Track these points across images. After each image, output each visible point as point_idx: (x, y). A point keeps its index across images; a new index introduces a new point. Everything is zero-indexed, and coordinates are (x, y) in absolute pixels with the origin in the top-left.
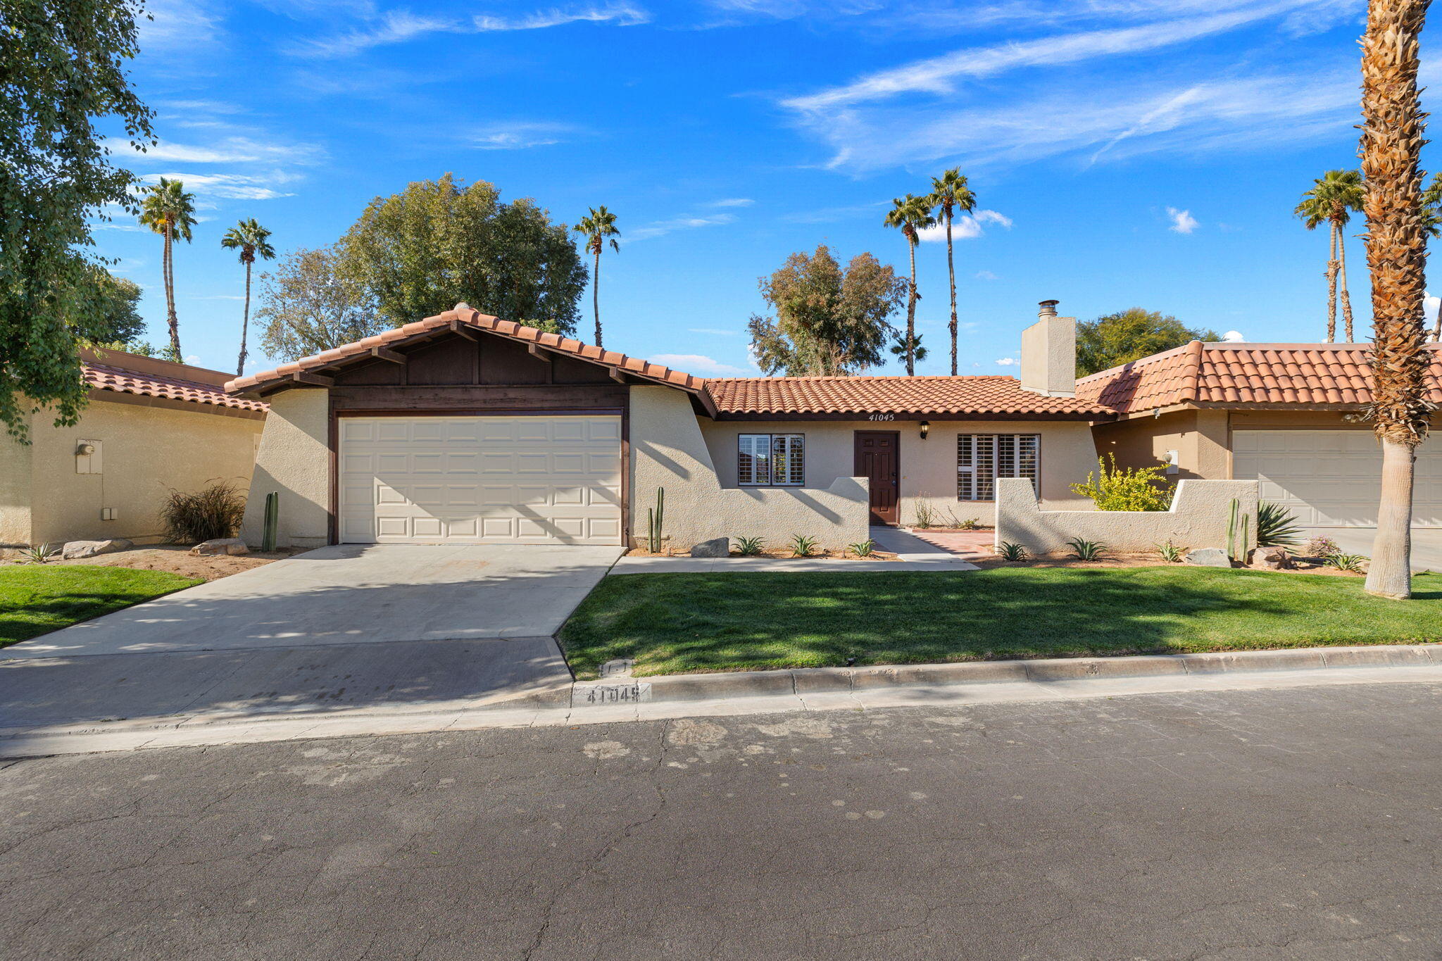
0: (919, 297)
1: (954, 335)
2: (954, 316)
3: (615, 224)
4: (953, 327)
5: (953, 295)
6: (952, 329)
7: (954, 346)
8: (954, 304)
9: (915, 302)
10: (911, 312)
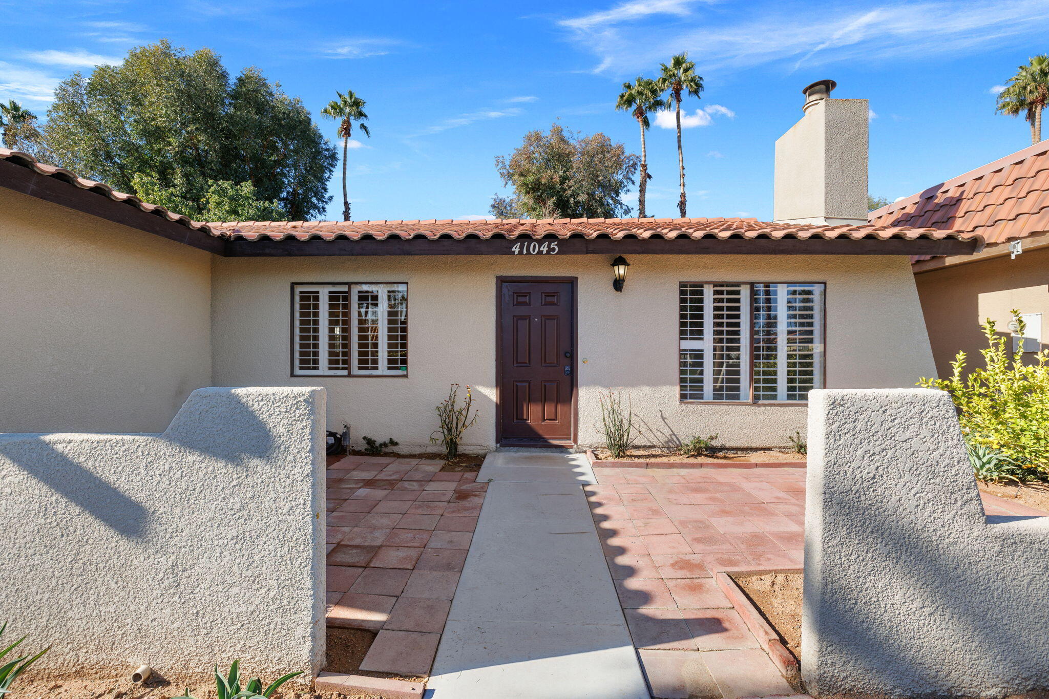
0: (649, 176)
2: (683, 196)
3: (365, 110)
8: (682, 184)
9: (645, 181)
10: (643, 191)
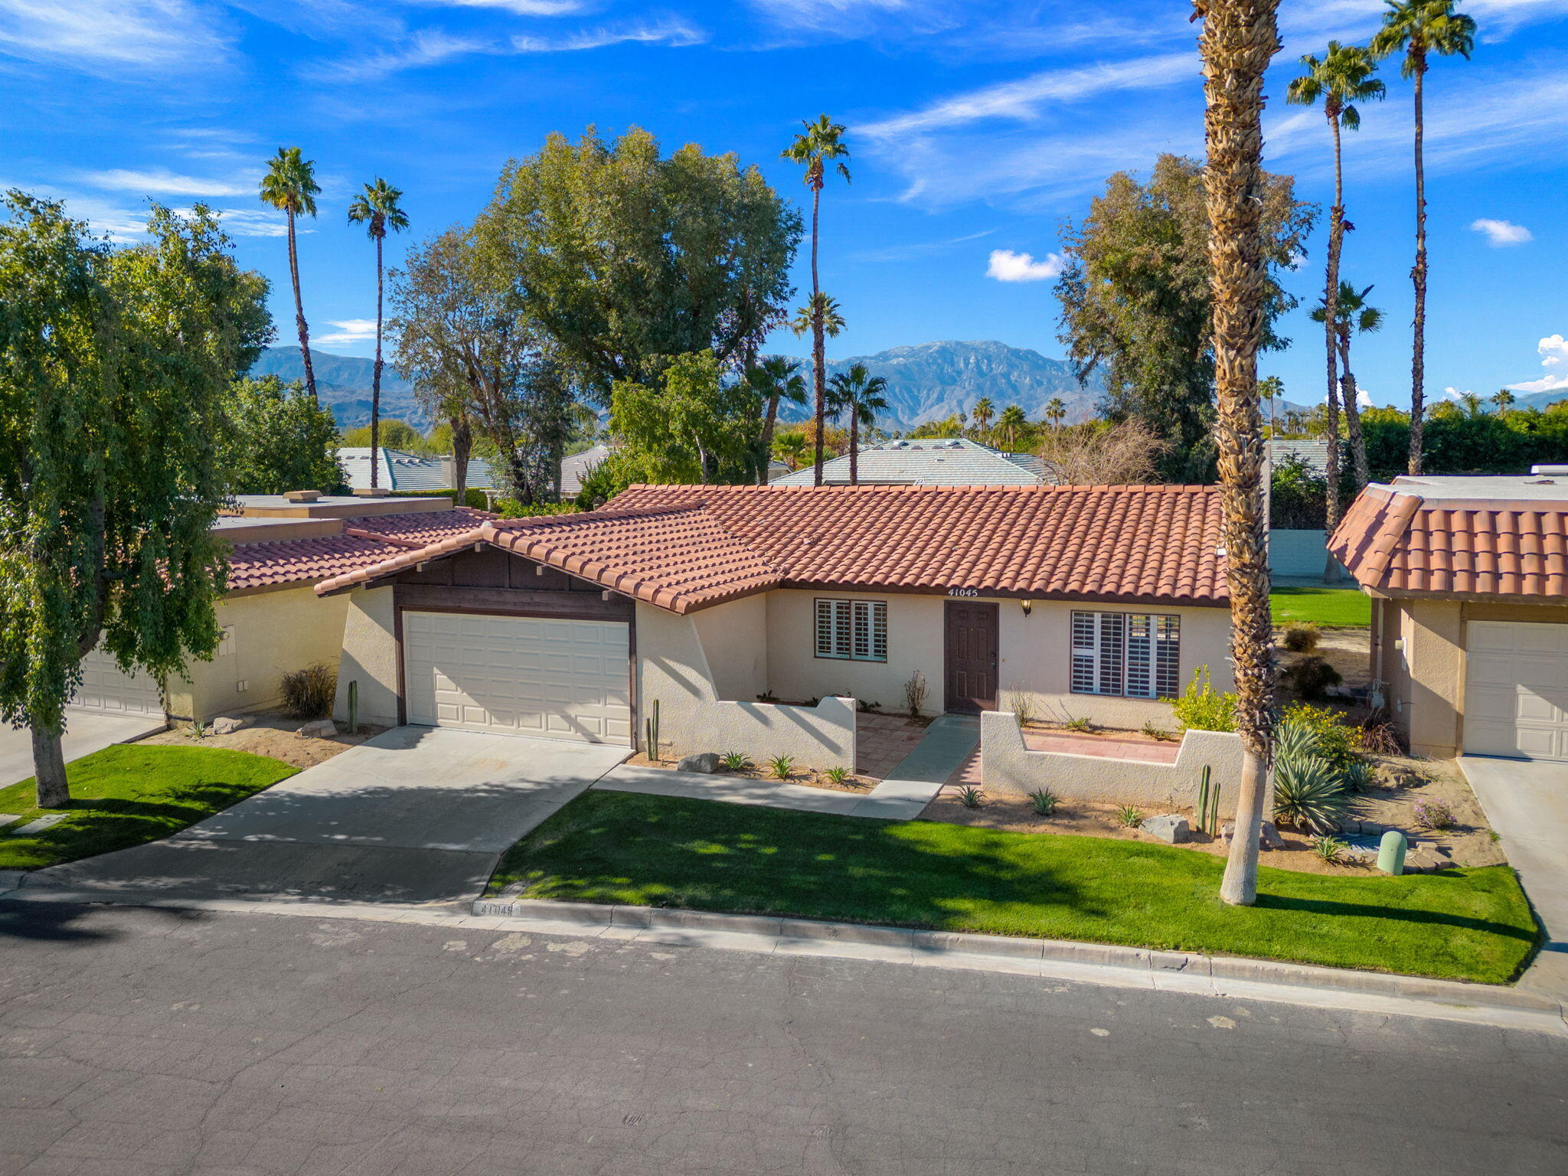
0: (1349, 226)
1: (1421, 292)
2: (1421, 255)
4: (1419, 277)
5: (1421, 217)
6: (1415, 281)
7: (1420, 313)
8: (1421, 235)
9: (1340, 238)
10: (1334, 256)
